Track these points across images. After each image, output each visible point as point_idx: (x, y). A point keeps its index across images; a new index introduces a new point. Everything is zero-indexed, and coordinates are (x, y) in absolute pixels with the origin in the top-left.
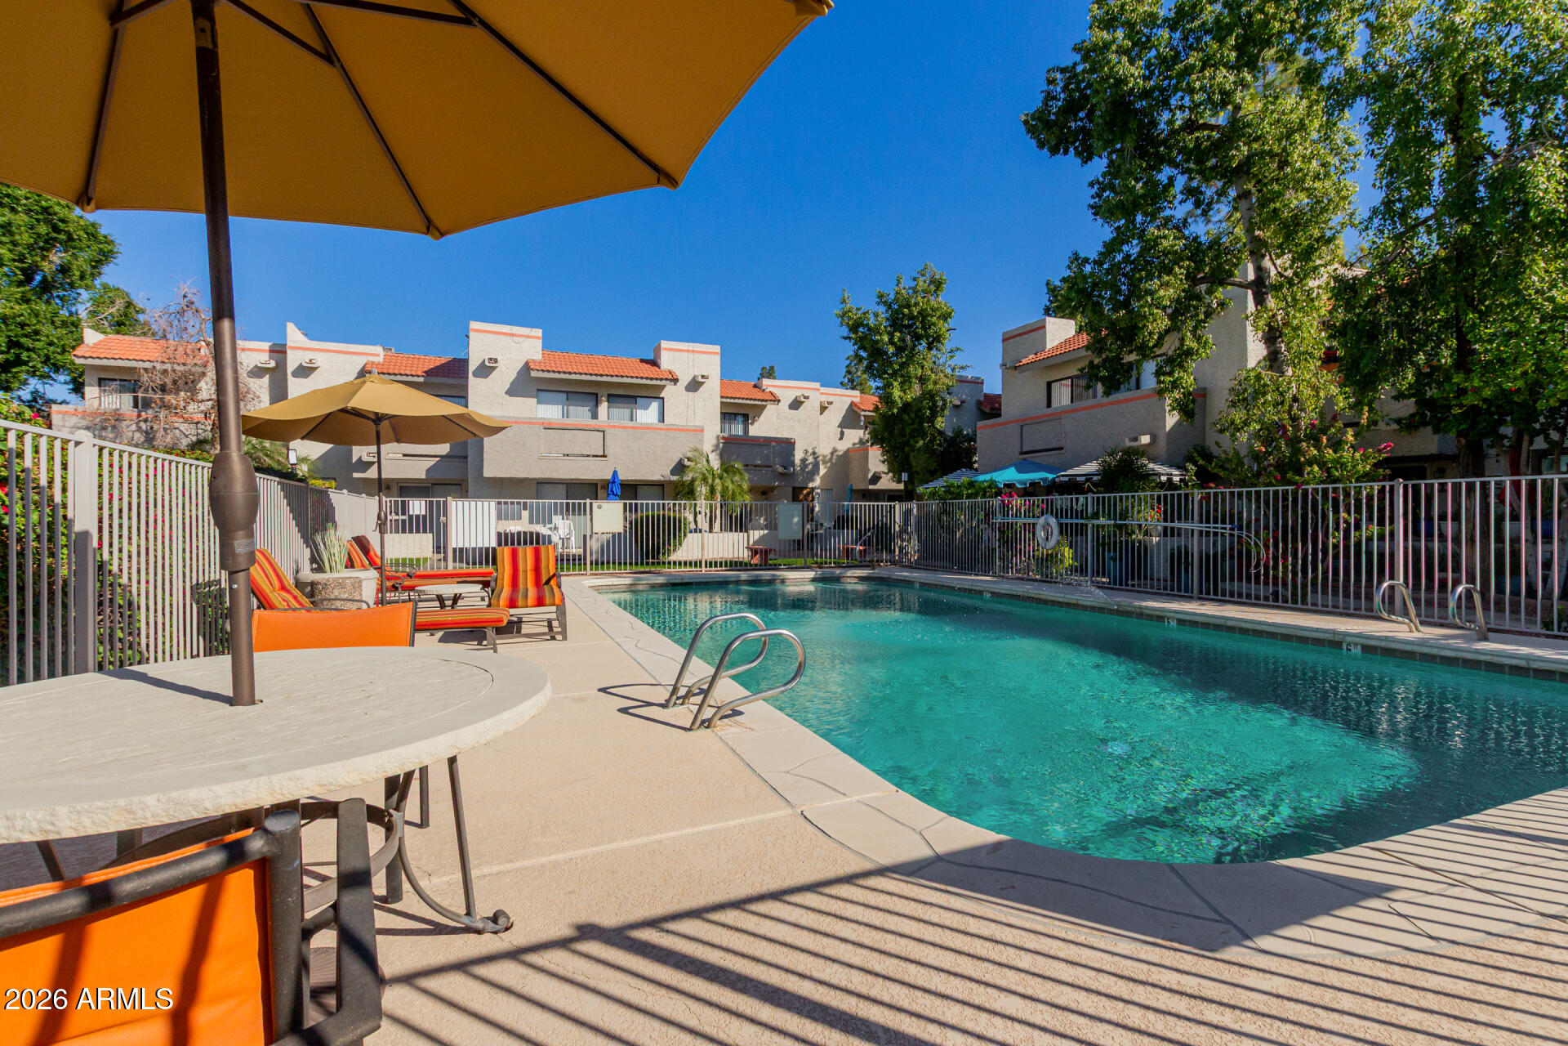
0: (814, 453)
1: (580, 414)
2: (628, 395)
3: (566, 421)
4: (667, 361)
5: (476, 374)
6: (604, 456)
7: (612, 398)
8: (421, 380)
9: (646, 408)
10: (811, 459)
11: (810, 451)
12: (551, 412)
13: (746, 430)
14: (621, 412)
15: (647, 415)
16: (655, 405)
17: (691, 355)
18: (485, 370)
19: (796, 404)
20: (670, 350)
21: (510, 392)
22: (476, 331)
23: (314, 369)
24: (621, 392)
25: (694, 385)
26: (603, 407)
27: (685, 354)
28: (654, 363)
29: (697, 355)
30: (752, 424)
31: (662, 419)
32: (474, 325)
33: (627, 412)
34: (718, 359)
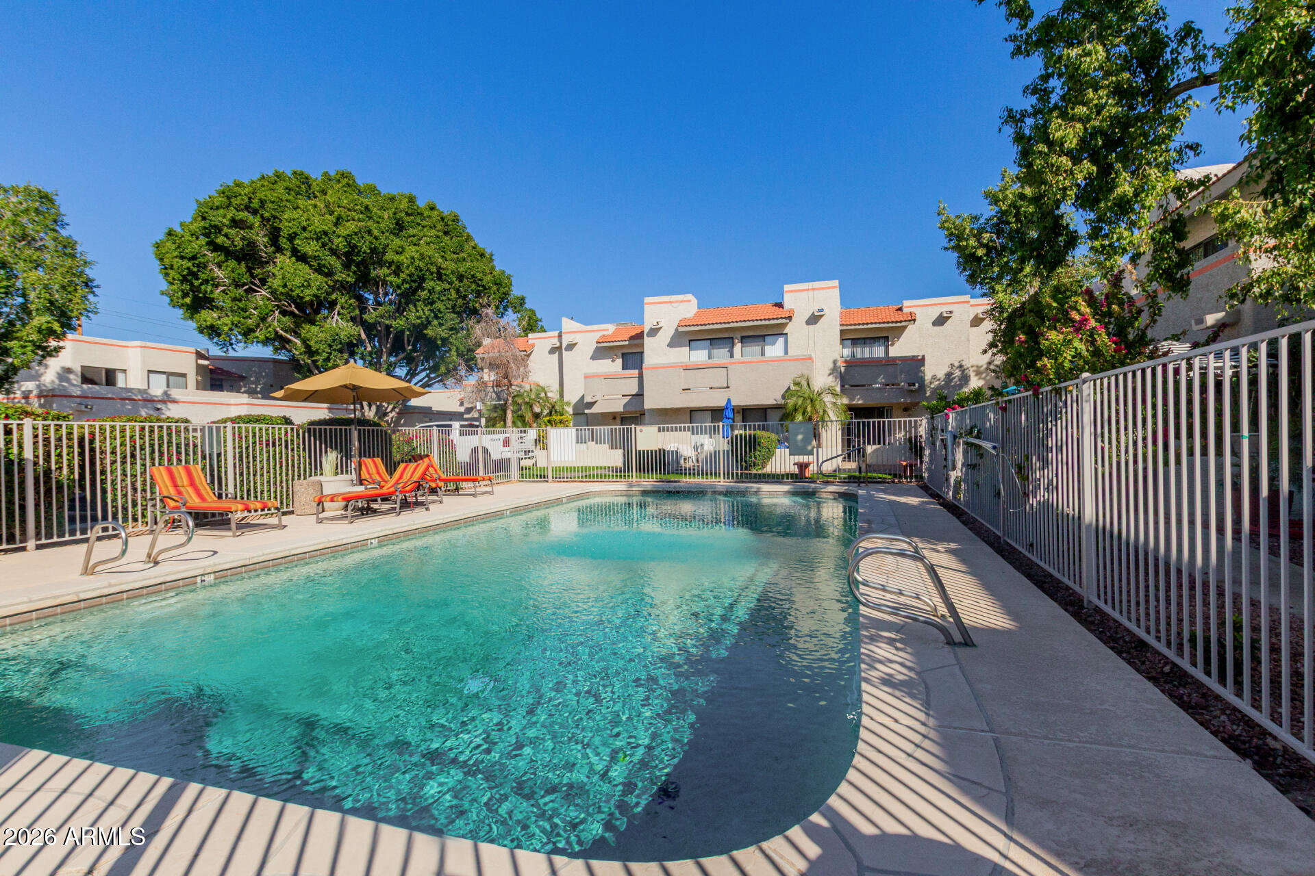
0: (961, 366)
1: (721, 354)
2: (758, 335)
3: (711, 361)
4: (788, 302)
5: (648, 335)
6: (728, 387)
7: (743, 339)
8: (627, 343)
9: (773, 344)
10: (958, 373)
11: (957, 364)
12: (699, 356)
13: (887, 352)
14: (753, 350)
15: (775, 350)
16: (781, 340)
17: (811, 293)
18: (654, 332)
19: (941, 321)
20: (792, 291)
21: (670, 345)
22: (648, 304)
23: (576, 344)
24: (751, 334)
25: (814, 319)
26: (738, 347)
27: (805, 294)
28: (780, 305)
29: (816, 292)
30: (892, 345)
31: (786, 353)
32: (647, 300)
33: (758, 349)
34: (837, 292)
